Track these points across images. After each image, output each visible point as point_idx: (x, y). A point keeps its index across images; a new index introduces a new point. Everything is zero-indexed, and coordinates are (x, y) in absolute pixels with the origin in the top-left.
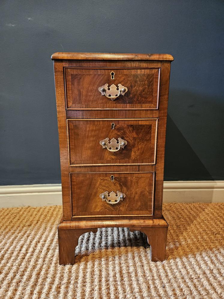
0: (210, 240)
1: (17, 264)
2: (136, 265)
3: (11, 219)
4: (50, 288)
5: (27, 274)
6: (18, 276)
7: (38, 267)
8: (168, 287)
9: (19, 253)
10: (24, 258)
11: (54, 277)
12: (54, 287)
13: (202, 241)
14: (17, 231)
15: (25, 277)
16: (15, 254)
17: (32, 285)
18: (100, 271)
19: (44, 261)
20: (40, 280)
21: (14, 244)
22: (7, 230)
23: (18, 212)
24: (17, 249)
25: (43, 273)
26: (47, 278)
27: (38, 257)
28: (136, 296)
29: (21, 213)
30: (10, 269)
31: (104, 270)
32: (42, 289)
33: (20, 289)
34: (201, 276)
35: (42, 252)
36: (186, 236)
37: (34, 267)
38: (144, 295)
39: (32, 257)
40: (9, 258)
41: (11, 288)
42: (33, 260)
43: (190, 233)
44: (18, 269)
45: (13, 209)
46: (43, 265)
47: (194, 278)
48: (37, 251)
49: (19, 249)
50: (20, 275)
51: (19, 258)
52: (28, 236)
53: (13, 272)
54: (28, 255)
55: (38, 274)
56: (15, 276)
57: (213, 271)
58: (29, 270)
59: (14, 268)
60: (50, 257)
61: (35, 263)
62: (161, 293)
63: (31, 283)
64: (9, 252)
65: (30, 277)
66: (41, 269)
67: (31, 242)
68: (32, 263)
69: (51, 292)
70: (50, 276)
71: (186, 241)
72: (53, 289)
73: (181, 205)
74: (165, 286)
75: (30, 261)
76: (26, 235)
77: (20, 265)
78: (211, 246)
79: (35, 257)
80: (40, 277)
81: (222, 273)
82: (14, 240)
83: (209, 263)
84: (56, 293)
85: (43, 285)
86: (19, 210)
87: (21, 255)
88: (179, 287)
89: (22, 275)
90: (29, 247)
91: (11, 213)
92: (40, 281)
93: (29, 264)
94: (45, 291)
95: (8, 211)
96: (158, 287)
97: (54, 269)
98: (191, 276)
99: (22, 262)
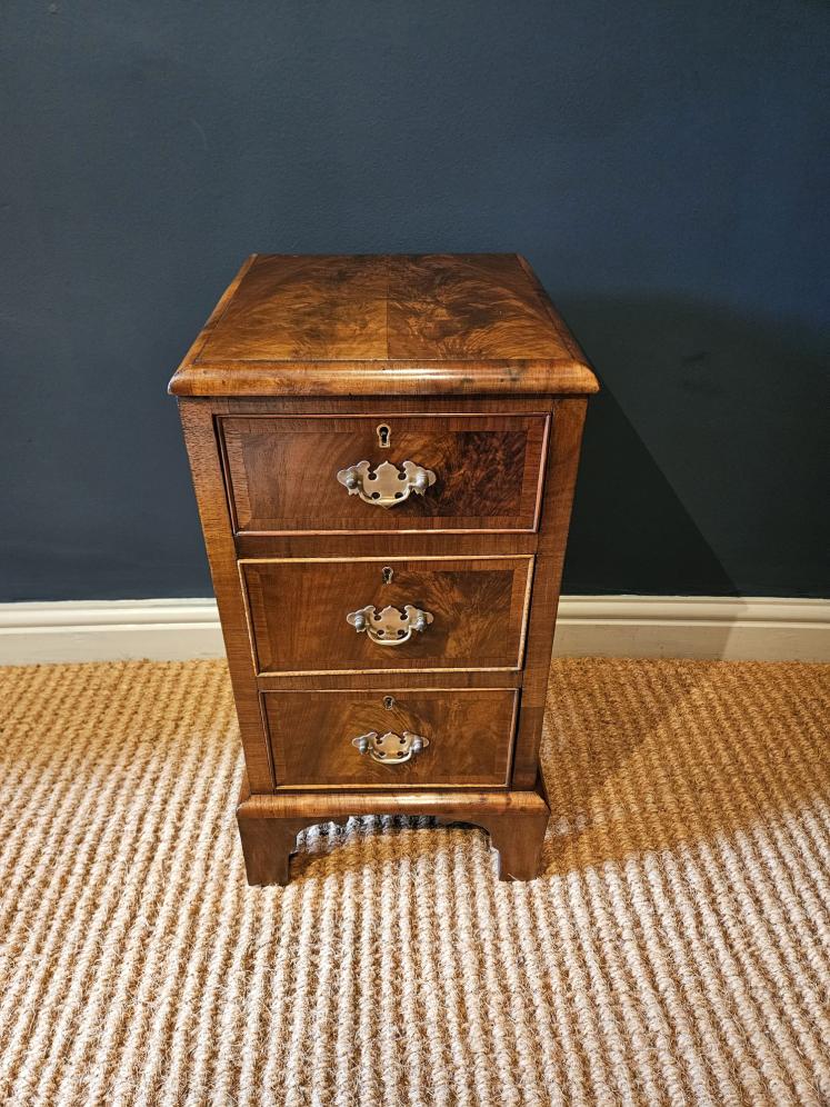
0: (678, 810)
1: (135, 880)
2: (454, 892)
3: (97, 711)
4: (229, 957)
5: (165, 911)
6: (141, 920)
7: (194, 887)
8: (532, 963)
9: (136, 840)
10: (153, 857)
11: (238, 922)
12: (239, 953)
13: (654, 815)
14: (122, 761)
15: (161, 922)
16: (126, 841)
17: (180, 947)
18: (358, 906)
19: (207, 868)
20: (201, 933)
21: (119, 808)
22: (91, 755)
23: (113, 683)
24: (127, 828)
25: (206, 908)
26: (218, 924)
27: (190, 857)
28: (447, 989)
29: (124, 687)
30: (117, 893)
31: (367, 905)
32: (208, 957)
33: (151, 956)
34: (626, 934)
35: (200, 839)
36: (612, 796)
37: (182, 890)
38: (466, 988)
39: (173, 854)
40: (111, 858)
41: (130, 957)
42: (177, 866)
43: (626, 782)
44: (139, 894)
45: (96, 668)
46: (205, 883)
47: (607, 939)
48: (185, 835)
49: (135, 828)
50: (146, 915)
51: (139, 857)
52: (154, 781)
53: (127, 904)
54: (163, 847)
55: (195, 912)
56: (134, 917)
57: (663, 918)
58: (169, 898)
59: (130, 891)
60: (221, 859)
61: (183, 876)
62: (510, 982)
63: (178, 942)
64: (108, 836)
65: (173, 921)
66: (200, 899)
67: (165, 802)
68: (175, 877)
69: (230, 971)
70: (224, 919)
71: (608, 810)
72: (237, 962)
73: (620, 668)
74: (525, 961)
75: (170, 867)
76: (148, 777)
77: (143, 882)
78: (676, 831)
79: (180, 854)
80: (201, 922)
81: (685, 924)
82: (115, 793)
83: (658, 891)
84: (243, 973)
85: (209, 945)
86: (116, 673)
87: (143, 848)
88: (561, 964)
89: (153, 916)
90: (162, 819)
91: (93, 686)
92: (202, 936)
93: (167, 880)
94: (215, 966)
95: (84, 675)
96: (507, 965)
97: (235, 899)
98: (600, 930)
99: (146, 870)
